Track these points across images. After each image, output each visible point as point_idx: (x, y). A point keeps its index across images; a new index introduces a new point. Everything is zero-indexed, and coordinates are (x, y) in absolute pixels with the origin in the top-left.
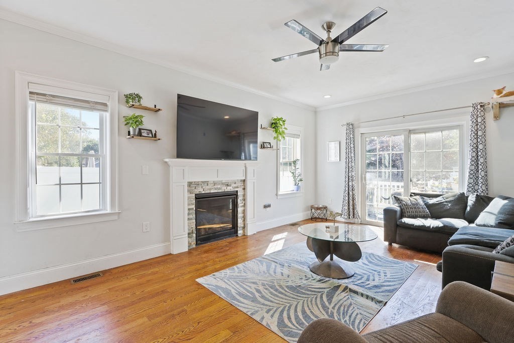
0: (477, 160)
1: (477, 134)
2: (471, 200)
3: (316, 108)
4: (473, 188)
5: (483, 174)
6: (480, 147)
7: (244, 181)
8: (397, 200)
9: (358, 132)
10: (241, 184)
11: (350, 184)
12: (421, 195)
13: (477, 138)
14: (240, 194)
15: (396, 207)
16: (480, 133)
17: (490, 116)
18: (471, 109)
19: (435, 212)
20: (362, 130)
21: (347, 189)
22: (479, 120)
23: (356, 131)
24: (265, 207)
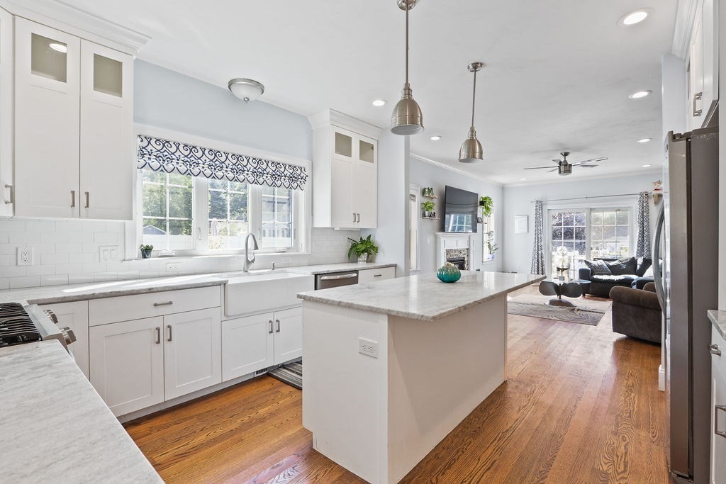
0: (643, 233)
1: (643, 215)
2: (640, 261)
3: (503, 185)
4: (640, 253)
5: (647, 243)
6: (645, 224)
7: (468, 249)
8: (587, 263)
9: (546, 208)
10: (466, 252)
11: (540, 252)
12: (604, 260)
13: (643, 218)
14: (466, 259)
15: (586, 267)
16: (645, 214)
17: (652, 202)
18: (639, 196)
19: (615, 270)
20: (549, 207)
21: (536, 256)
22: (645, 205)
23: (544, 207)
24: (479, 270)
